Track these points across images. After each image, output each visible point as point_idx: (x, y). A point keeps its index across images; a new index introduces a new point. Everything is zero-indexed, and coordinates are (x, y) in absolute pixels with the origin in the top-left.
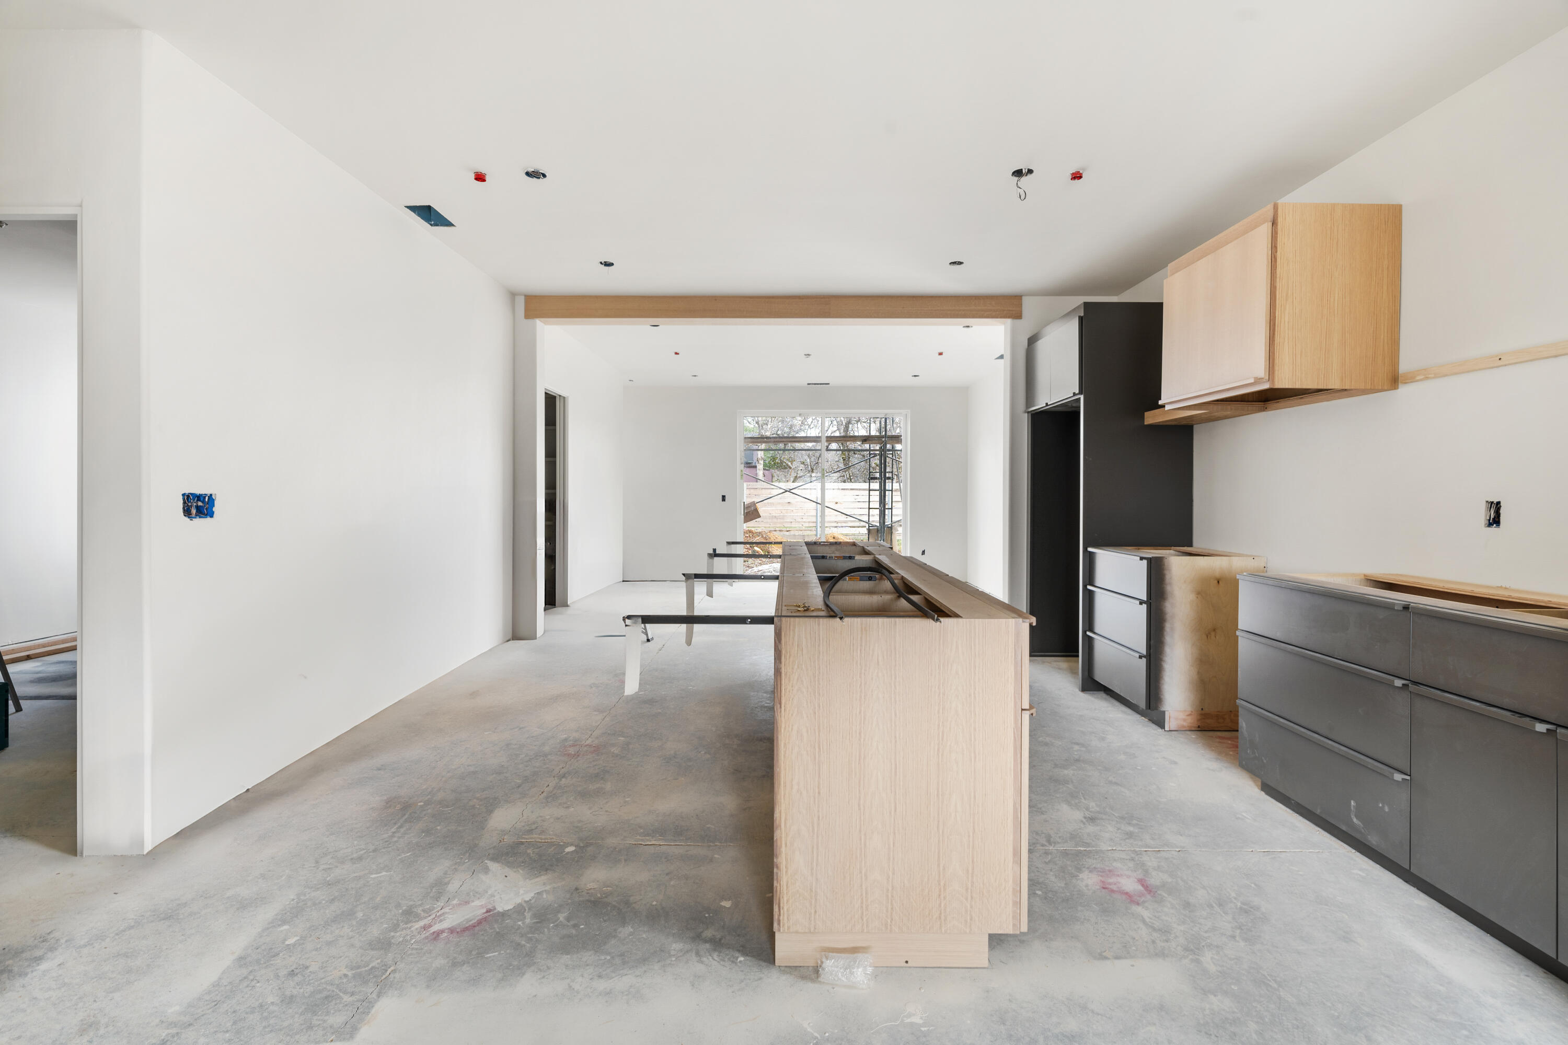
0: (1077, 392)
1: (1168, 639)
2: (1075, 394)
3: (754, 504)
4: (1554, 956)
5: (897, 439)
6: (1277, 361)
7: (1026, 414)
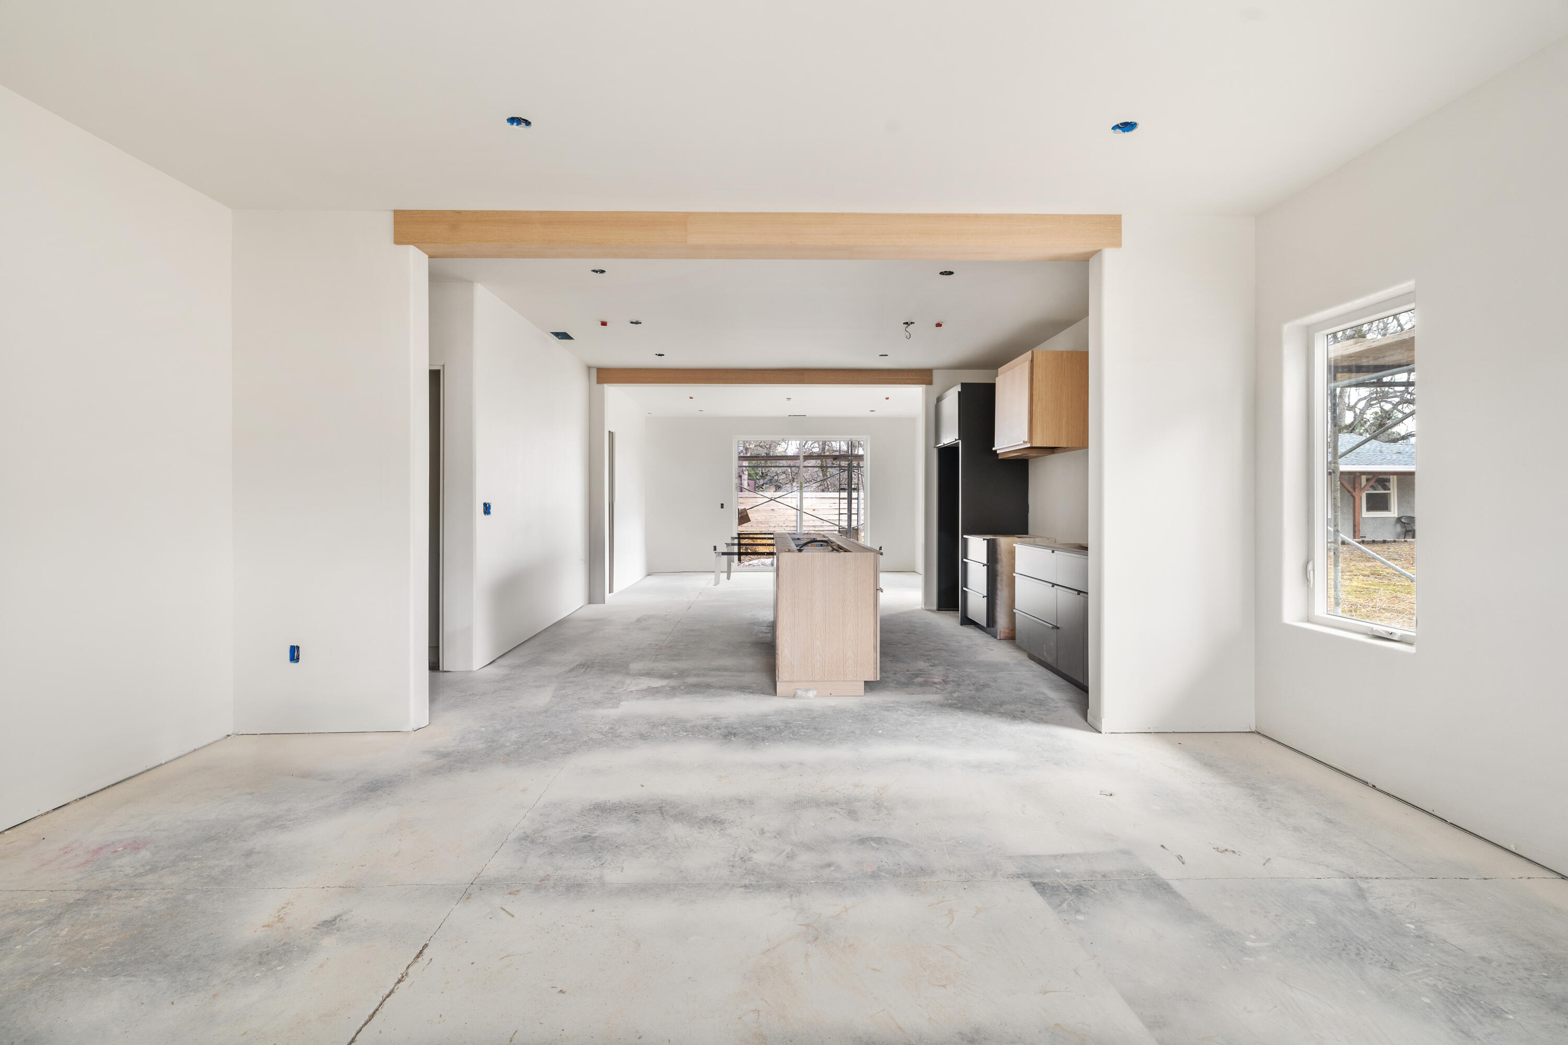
0: (957, 438)
1: (999, 586)
2: (956, 440)
3: (745, 510)
4: (1082, 682)
5: (860, 457)
6: (1034, 433)
7: (936, 449)
